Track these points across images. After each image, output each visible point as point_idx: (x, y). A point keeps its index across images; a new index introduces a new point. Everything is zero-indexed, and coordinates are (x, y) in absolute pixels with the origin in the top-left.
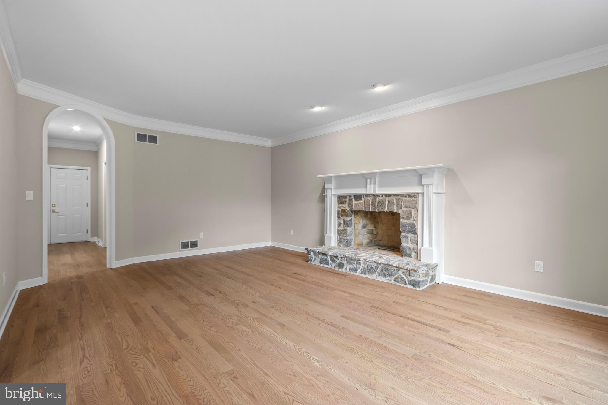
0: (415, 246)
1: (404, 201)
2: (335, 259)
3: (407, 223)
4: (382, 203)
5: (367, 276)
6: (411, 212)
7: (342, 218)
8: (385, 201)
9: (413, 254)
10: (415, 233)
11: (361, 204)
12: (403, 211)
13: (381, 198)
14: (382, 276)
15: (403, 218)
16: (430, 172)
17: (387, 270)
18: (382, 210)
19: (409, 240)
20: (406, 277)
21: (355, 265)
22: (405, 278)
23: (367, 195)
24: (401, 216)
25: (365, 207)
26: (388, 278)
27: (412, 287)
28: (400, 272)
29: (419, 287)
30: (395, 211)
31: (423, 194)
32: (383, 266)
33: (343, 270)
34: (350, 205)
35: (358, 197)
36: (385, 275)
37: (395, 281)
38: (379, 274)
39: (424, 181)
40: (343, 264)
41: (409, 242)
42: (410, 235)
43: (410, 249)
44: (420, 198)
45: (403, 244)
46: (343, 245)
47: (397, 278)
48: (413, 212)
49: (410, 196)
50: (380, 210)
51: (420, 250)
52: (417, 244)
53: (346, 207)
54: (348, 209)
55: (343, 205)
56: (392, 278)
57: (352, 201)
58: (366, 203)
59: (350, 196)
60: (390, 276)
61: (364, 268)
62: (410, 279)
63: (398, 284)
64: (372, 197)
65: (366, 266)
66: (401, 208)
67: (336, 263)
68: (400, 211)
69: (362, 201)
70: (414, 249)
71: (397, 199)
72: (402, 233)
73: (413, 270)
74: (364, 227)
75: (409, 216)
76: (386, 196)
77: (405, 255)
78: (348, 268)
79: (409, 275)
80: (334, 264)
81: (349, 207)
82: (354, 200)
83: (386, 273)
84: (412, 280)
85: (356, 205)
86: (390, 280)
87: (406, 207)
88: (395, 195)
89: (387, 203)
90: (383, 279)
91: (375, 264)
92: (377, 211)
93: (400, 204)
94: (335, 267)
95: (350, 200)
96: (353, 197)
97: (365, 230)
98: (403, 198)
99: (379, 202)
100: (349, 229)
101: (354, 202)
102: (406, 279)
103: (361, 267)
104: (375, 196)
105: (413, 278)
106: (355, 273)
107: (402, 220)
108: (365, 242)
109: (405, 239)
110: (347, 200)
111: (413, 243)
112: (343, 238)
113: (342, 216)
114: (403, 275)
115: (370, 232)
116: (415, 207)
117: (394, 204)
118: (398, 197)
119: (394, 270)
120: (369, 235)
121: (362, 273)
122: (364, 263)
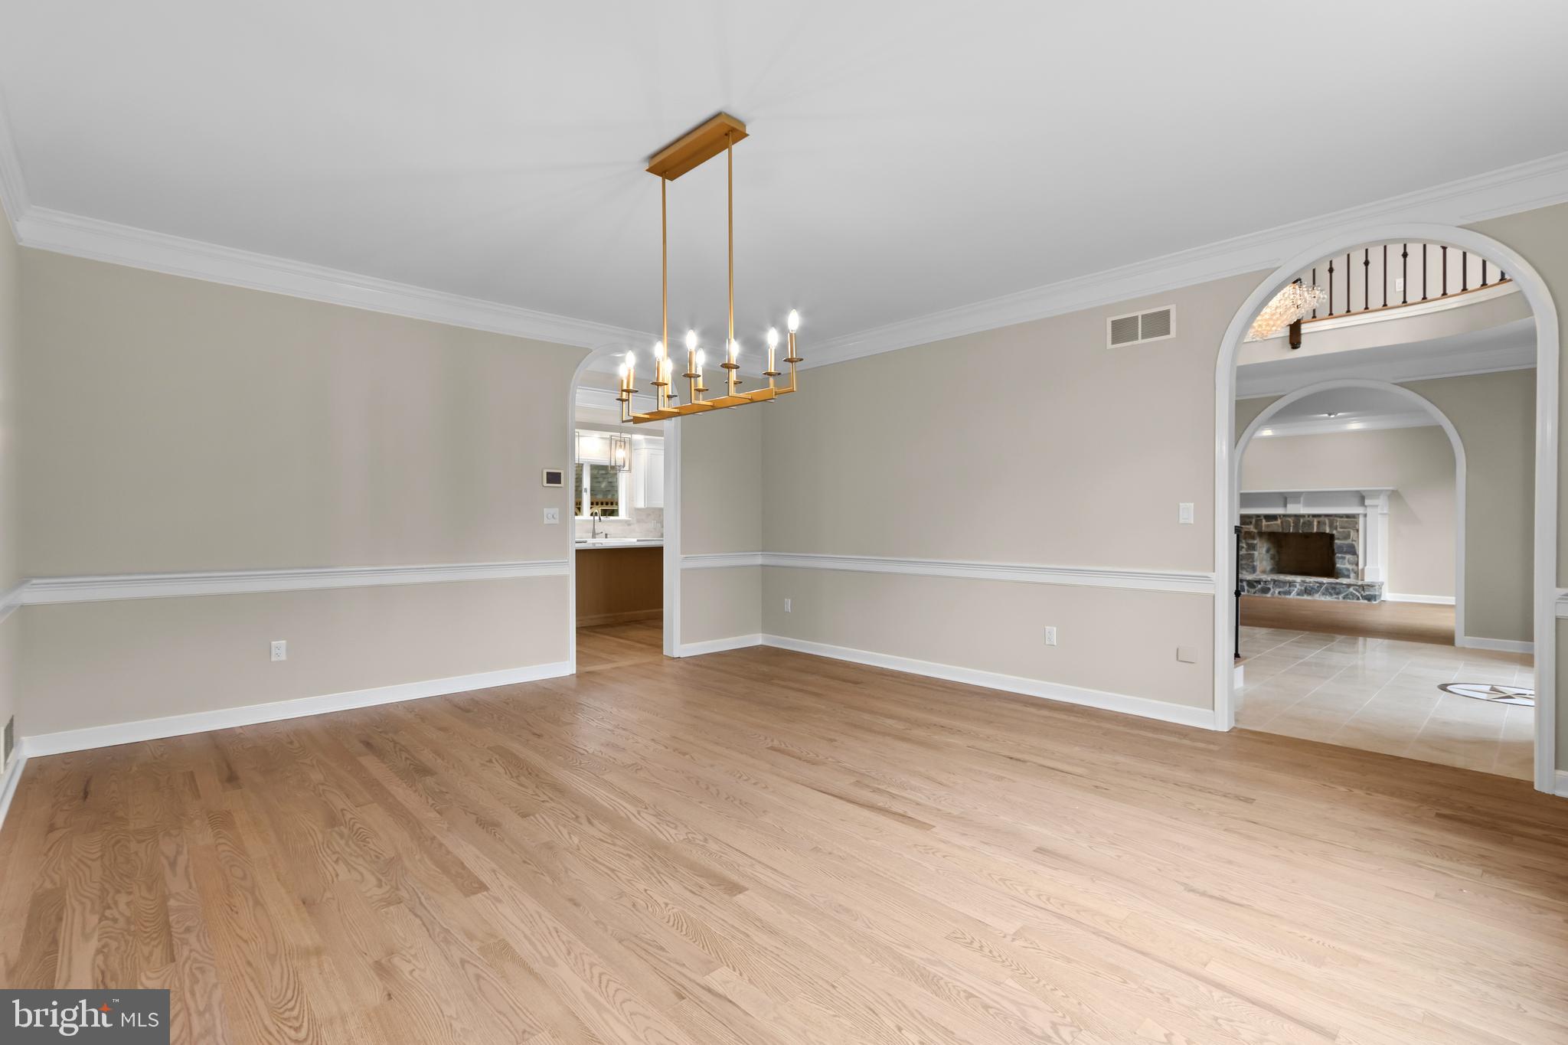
0: (1354, 567)
1: (1338, 522)
2: (1255, 584)
3: (1344, 544)
4: (1311, 524)
5: (1306, 597)
6: (1349, 532)
7: (1244, 541)
8: (1313, 522)
9: (1352, 575)
10: (1354, 553)
11: (1277, 525)
12: (1339, 532)
13: (1307, 519)
14: (1326, 595)
15: (1338, 539)
16: (1375, 494)
17: (1334, 588)
18: (1310, 531)
19: (1346, 561)
20: (1360, 593)
21: (1287, 588)
22: (1357, 594)
23: (1284, 516)
24: (1336, 537)
25: (1283, 528)
26: (1336, 596)
27: (1366, 601)
28: (1351, 589)
29: (1375, 600)
30: (1328, 531)
31: (1365, 515)
32: (1329, 585)
33: (1269, 595)
34: (1258, 525)
35: (1270, 518)
36: (1331, 594)
37: (1344, 598)
38: (1323, 594)
39: (1367, 502)
40: (1269, 589)
41: (1347, 563)
42: (1348, 556)
43: (1348, 570)
44: (1361, 520)
45: (1338, 565)
46: (1247, 571)
47: (1347, 595)
48: (1353, 533)
49: (1348, 516)
50: (1305, 531)
51: (1363, 570)
52: (1357, 565)
53: (1252, 528)
54: (1255, 531)
55: (1247, 526)
56: (1341, 596)
57: (1262, 522)
58: (1284, 524)
59: (1258, 516)
60: (1338, 594)
61: (1301, 590)
62: (1364, 594)
63: (1348, 600)
64: (1293, 518)
65: (1303, 588)
66: (1336, 529)
67: (1257, 589)
68: (1334, 532)
69: (1279, 522)
70: (1353, 570)
71: (1329, 519)
72: (1337, 555)
73: (1369, 586)
74: (1268, 551)
75: (1347, 536)
76: (1314, 516)
77: (1342, 577)
78: (1277, 592)
79: (1363, 590)
80: (1253, 590)
81: (1256, 528)
82: (1264, 521)
83: (1332, 592)
84: (1367, 595)
85: (1268, 526)
86: (1338, 598)
87: (1341, 528)
88: (1327, 516)
89: (1315, 523)
90: (1328, 598)
91: (1318, 585)
92: (1300, 531)
93: (1335, 524)
94: (1255, 593)
95: (1257, 521)
96: (1262, 518)
97: (1269, 555)
98: (1339, 519)
99: (1304, 523)
100: (1256, 553)
101: (1264, 522)
102: (1359, 595)
103: (1296, 589)
104: (1297, 517)
105: (1367, 593)
106: (1288, 597)
107: (1336, 541)
108: (1268, 568)
109: (1341, 560)
110: (1254, 521)
111: (1350, 563)
112: (1246, 564)
113: (1245, 539)
114: (1354, 592)
115: (1273, 558)
116: (1355, 527)
117: (1325, 524)
118: (1331, 518)
119: (1343, 588)
120: (1272, 561)
121: (1298, 594)
122: (1300, 585)
